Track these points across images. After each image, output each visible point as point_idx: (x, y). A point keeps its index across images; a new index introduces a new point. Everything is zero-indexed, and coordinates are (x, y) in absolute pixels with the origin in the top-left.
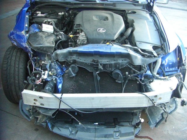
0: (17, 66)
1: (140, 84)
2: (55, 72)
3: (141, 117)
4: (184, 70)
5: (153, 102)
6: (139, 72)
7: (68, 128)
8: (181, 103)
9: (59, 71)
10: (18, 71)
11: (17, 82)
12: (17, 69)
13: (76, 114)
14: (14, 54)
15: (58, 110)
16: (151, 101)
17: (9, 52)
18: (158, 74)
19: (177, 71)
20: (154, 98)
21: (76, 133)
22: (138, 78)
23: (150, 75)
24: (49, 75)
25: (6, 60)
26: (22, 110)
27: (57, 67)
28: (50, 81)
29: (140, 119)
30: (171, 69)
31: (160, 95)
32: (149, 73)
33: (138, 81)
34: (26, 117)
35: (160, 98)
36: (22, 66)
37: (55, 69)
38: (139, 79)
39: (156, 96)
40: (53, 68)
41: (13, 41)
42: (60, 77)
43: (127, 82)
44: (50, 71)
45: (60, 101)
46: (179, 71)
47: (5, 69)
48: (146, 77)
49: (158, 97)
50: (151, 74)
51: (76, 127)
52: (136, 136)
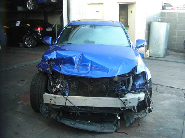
0: (41, 83)
1: (118, 94)
2: (65, 85)
4: (150, 89)
5: (125, 104)
6: (115, 85)
7: (70, 121)
8: (148, 110)
9: (67, 85)
10: (42, 87)
11: (40, 93)
12: (40, 85)
13: (76, 115)
14: (40, 76)
16: (123, 103)
17: (36, 76)
18: (131, 90)
19: (144, 88)
20: (125, 102)
21: (75, 124)
22: (116, 89)
23: (125, 90)
24: (60, 87)
25: (34, 80)
26: (41, 110)
27: (66, 82)
28: (61, 90)
29: (117, 117)
30: (140, 87)
31: (130, 99)
32: (124, 88)
33: (116, 92)
34: (43, 114)
35: (130, 102)
36: (44, 83)
37: (65, 84)
38: (116, 90)
39: (126, 100)
40: (63, 83)
41: (40, 69)
42: (67, 89)
43: (108, 91)
44: (61, 85)
45: (66, 99)
46: (146, 89)
47: (33, 85)
48: (122, 90)
49: (128, 101)
50: (126, 89)
51: (75, 121)
52: (116, 131)
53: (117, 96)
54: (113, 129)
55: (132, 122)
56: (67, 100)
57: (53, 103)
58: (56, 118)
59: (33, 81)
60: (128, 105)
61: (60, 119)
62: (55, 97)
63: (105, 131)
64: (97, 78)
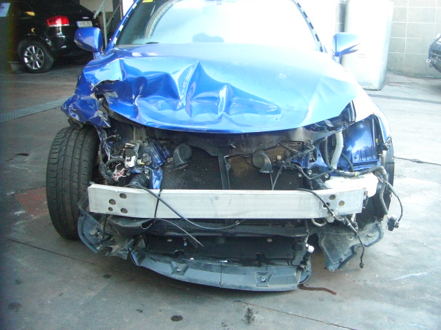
0: (77, 157)
1: (304, 178)
2: (149, 158)
3: (308, 243)
4: (390, 163)
5: (330, 208)
6: (300, 154)
7: (170, 263)
8: (388, 224)
9: (156, 156)
10: (80, 165)
11: (75, 185)
12: (77, 162)
13: (185, 245)
14: (73, 136)
15: (152, 221)
16: (325, 206)
17: (63, 135)
18: (339, 168)
19: (375, 163)
20: (330, 201)
21: (185, 270)
22: (300, 165)
23: (323, 167)
24: (137, 165)
25: (58, 147)
26: (83, 235)
27: (152, 150)
28: (139, 174)
29: (307, 245)
30: (364, 160)
31: (342, 194)
32: (320, 161)
33: (301, 173)
34: (89, 246)
35: (342, 203)
36: (86, 156)
37: (150, 155)
38: (301, 168)
39: (333, 197)
40: (145, 152)
41: (71, 114)
42: (158, 169)
43: (279, 173)
44: (139, 159)
45: (158, 200)
46: (379, 163)
47: (55, 161)
48: (316, 169)
49: (338, 199)
50: (326, 166)
51: (184, 262)
52: (301, 286)
53: (306, 184)
54: (295, 280)
55: (344, 258)
56: (160, 202)
57: (117, 211)
58: (129, 255)
59: (54, 151)
60: (339, 211)
61: (141, 258)
62: (123, 195)
63: (271, 287)
64: (245, 134)
